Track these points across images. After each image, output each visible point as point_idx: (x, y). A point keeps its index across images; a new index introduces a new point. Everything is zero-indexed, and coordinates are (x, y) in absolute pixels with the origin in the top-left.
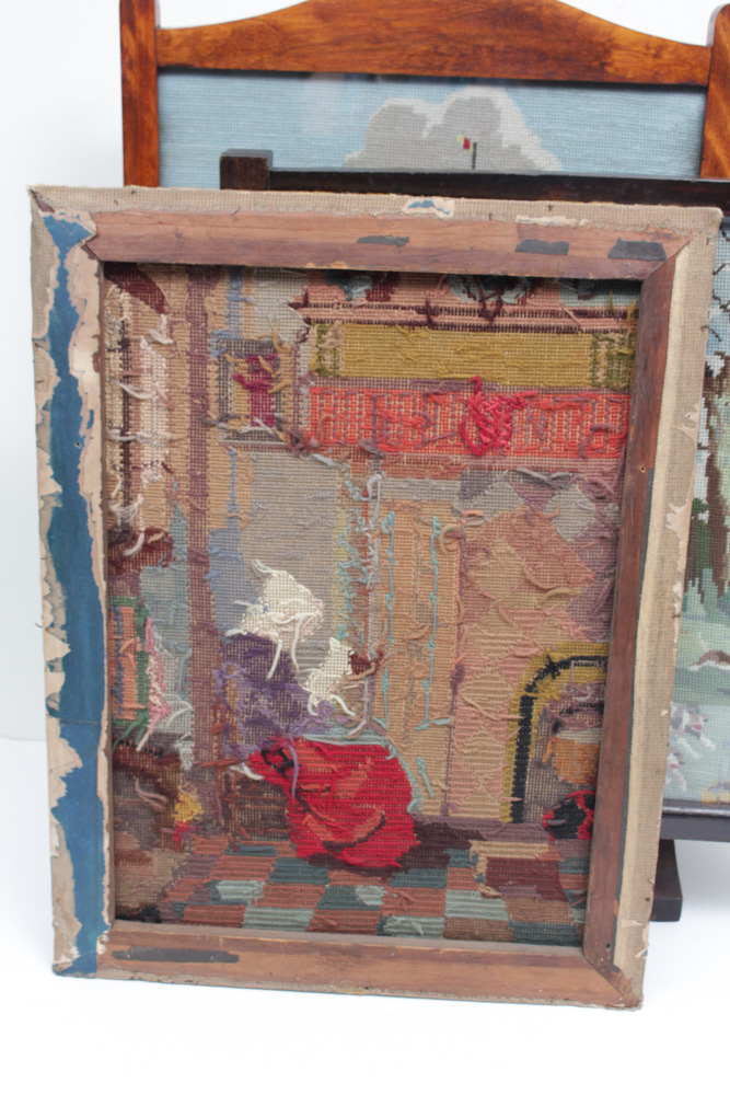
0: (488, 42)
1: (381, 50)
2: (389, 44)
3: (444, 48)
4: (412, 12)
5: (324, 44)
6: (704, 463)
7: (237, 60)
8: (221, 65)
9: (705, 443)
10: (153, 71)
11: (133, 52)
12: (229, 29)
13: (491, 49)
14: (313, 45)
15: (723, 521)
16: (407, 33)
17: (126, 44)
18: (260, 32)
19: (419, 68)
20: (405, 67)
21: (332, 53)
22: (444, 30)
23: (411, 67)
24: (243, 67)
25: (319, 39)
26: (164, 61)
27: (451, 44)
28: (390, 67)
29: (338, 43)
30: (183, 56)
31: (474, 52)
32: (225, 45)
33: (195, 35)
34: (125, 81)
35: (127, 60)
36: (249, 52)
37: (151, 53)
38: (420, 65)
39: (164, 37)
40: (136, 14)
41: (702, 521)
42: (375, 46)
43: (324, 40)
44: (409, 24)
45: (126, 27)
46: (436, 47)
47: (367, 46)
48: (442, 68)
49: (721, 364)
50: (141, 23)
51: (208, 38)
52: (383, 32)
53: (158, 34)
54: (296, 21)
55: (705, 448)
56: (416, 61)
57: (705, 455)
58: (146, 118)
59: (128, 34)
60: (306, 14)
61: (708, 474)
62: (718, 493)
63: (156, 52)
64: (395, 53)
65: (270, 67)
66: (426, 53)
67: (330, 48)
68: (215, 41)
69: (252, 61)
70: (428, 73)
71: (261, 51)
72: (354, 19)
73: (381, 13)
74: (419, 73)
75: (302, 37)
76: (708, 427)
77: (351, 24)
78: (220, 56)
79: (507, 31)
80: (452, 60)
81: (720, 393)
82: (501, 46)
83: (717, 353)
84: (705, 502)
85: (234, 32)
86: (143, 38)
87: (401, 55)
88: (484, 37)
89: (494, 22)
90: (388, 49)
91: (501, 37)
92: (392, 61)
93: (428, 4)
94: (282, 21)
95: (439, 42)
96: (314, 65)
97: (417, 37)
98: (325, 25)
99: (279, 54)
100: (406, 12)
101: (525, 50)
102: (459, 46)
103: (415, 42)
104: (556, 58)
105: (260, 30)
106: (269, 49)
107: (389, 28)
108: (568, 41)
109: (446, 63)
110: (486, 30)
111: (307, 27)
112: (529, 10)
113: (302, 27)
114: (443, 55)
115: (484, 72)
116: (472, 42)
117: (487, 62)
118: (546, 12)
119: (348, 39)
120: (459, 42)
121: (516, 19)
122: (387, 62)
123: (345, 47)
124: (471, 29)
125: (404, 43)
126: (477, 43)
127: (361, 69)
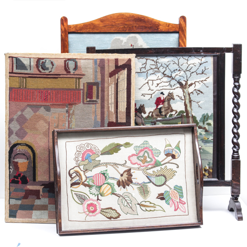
0: (135, 25)
1: (114, 27)
2: (115, 26)
3: (126, 27)
4: (119, 20)
5: (102, 27)
6: (184, 103)
7: (84, 30)
8: (81, 32)
9: (183, 99)
10: (67, 33)
11: (63, 29)
12: (83, 25)
13: (135, 26)
14: (100, 27)
15: (189, 115)
16: (119, 24)
17: (62, 28)
18: (89, 25)
19: (121, 31)
20: (118, 31)
21: (104, 28)
22: (126, 23)
23: (120, 30)
24: (86, 32)
25: (101, 26)
26: (70, 31)
27: (128, 26)
28: (115, 31)
29: (105, 26)
30: (74, 30)
31: (132, 27)
32: (82, 27)
33: (76, 26)
34: (61, 35)
35: (62, 31)
36: (87, 29)
37: (67, 30)
38: (121, 30)
39: (70, 27)
40: (64, 22)
41: (184, 115)
42: (112, 27)
43: (102, 26)
44: (119, 22)
45: (62, 25)
46: (125, 27)
47: (111, 27)
48: (126, 30)
49: (185, 83)
50: (65, 24)
51: (78, 26)
52: (114, 24)
53: (68, 26)
54: (96, 22)
55: (183, 100)
56: (120, 29)
57: (184, 101)
58: (66, 43)
59: (62, 26)
60: (98, 21)
61: (185, 105)
62: (187, 109)
63: (68, 29)
64: (116, 28)
65: (91, 32)
66: (123, 28)
67: (103, 27)
68: (80, 27)
69: (88, 30)
70: (123, 32)
71: (89, 28)
72: (108, 22)
73: (113, 20)
74: (121, 32)
75: (98, 25)
76: (184, 95)
77: (107, 23)
78: (81, 30)
79: (138, 23)
80: (128, 29)
81: (185, 88)
82: (137, 26)
83: (184, 81)
84: (185, 111)
85: (84, 25)
86: (65, 27)
87: (118, 28)
88: (134, 24)
89: (136, 21)
90: (115, 27)
91: (137, 24)
92: (116, 30)
93: (123, 18)
94: (94, 22)
95: (125, 26)
96: (100, 31)
97: (121, 25)
98: (102, 23)
99: (93, 29)
100: (118, 20)
101: (142, 26)
102: (129, 26)
103: (120, 26)
104: (148, 28)
105: (89, 24)
106: (91, 28)
107: (115, 23)
108: (151, 24)
109: (127, 29)
110: (134, 23)
111: (99, 23)
112: (143, 18)
113: (98, 23)
114: (126, 28)
115: (134, 31)
116: (132, 25)
117: (135, 29)
118: (146, 19)
119: (107, 26)
120: (129, 25)
121: (140, 21)
122: (115, 30)
123: (106, 27)
124: (131, 23)
125: (118, 26)
126: (133, 25)
127: (110, 31)
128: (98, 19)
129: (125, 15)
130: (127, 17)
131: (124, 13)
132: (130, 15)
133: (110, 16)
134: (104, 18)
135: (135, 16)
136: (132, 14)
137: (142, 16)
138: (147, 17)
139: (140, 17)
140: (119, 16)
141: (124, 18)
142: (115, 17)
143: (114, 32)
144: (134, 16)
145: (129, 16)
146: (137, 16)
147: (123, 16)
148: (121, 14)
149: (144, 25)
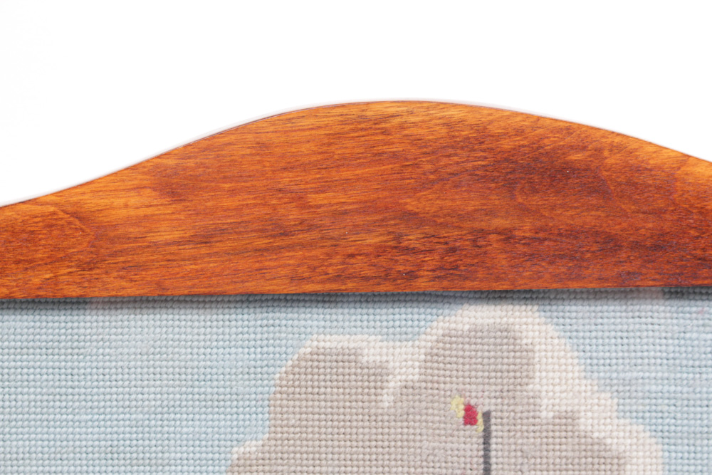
0: (499, 223)
1: (291, 247)
2: (304, 237)
3: (413, 238)
4: (346, 174)
5: (178, 243)
13: (507, 236)
16: (339, 215)
19: (366, 279)
20: (338, 278)
21: (194, 259)
22: (411, 204)
23: (351, 277)
25: (166, 234)
27: (429, 230)
28: (309, 280)
29: (205, 239)
31: (475, 242)
36: (31, 264)
38: (369, 272)
42: (278, 242)
43: (176, 235)
44: (342, 198)
46: (399, 238)
47: (262, 242)
48: (411, 275)
52: (292, 215)
56: (359, 265)
60: (138, 188)
64: (318, 252)
66: (380, 250)
67: (188, 250)
69: (36, 281)
71: (52, 261)
72: (233, 192)
73: (286, 179)
75: (133, 231)
77: (227, 203)
79: (536, 200)
80: (432, 261)
82: (526, 228)
87: (329, 256)
88: (491, 213)
89: (510, 186)
90: (302, 245)
91: (524, 211)
92: (314, 269)
93: (378, 158)
94: (91, 202)
95: (402, 229)
96: (159, 284)
97: (359, 219)
98: (179, 206)
99: (90, 266)
100: (335, 175)
101: (573, 233)
102: (443, 233)
103: (356, 229)
104: (635, 246)
105: (50, 223)
106: (68, 258)
107: (305, 206)
108: (659, 213)
109: (419, 266)
110: (495, 200)
111: (142, 212)
112: (575, 157)
113: (132, 212)
114: (413, 251)
115: (498, 279)
116: (467, 225)
117: (502, 261)
118: (612, 160)
119: (223, 231)
120: (444, 225)
121: (553, 178)
122: (303, 271)
123: (218, 247)
124: (466, 201)
125: (335, 234)
126: (477, 225)
127: (251, 286)
128: (134, 168)
129: (402, 127)
130: (416, 141)
131: (392, 110)
132: (450, 125)
133: (250, 137)
134: (191, 163)
135: (497, 137)
136: (472, 119)
137: (569, 129)
138: (622, 145)
139: (548, 144)
140: (339, 136)
141: (394, 155)
142: (305, 148)
143: (293, 289)
144: (494, 129)
145: (444, 131)
146: (520, 132)
147: (385, 132)
148: (362, 119)
149: (589, 219)
